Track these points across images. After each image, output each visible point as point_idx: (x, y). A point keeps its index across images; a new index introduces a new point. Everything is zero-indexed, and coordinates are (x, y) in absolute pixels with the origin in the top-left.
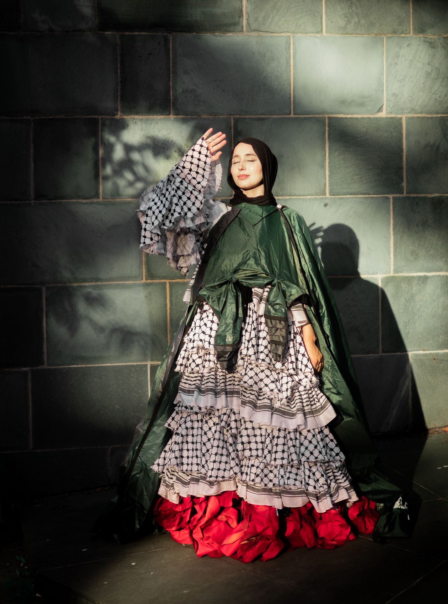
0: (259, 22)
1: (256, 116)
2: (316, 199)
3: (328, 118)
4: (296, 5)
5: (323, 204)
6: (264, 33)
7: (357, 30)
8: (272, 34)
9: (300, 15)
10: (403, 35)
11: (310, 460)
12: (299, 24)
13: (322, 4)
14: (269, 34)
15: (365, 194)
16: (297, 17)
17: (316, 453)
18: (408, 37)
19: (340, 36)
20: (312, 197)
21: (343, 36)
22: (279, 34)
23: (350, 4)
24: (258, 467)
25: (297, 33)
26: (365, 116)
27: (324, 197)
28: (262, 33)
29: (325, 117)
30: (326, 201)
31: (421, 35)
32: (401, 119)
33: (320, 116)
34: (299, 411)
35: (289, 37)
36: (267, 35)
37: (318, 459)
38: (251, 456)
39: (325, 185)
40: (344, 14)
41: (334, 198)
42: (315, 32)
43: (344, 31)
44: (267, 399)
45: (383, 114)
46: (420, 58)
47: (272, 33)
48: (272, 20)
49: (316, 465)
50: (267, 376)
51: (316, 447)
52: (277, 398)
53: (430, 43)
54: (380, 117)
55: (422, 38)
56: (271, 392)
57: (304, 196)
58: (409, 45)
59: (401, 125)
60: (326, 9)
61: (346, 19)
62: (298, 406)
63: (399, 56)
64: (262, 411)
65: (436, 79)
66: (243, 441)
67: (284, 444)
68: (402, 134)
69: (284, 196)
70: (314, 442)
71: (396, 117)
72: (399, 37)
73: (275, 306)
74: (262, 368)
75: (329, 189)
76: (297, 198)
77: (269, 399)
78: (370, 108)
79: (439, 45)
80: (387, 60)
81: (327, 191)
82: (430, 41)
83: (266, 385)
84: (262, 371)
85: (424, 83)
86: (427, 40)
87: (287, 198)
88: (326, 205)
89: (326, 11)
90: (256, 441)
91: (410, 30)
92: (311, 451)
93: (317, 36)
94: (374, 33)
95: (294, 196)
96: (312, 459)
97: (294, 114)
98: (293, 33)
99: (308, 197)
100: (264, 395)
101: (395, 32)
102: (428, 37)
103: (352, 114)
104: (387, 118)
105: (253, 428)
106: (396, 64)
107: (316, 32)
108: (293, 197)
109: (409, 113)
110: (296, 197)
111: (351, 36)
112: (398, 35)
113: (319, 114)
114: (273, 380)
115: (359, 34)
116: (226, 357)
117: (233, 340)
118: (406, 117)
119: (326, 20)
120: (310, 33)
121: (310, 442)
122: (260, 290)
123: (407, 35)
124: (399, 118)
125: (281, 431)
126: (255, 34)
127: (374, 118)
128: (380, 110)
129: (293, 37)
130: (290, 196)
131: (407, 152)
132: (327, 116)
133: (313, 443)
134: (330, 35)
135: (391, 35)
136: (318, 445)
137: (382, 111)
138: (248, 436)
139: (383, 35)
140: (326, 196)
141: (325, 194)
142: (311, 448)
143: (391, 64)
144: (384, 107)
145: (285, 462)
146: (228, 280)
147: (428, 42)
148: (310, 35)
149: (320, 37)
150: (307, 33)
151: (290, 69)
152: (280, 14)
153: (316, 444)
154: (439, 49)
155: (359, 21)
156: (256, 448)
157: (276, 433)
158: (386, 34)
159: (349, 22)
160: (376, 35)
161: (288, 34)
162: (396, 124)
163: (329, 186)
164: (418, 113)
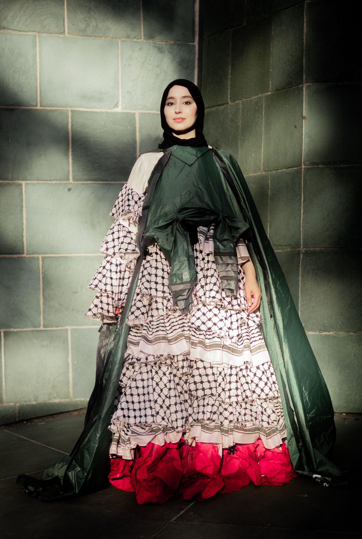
0: (8, 21)
1: (7, 107)
2: (60, 184)
3: (71, 111)
4: (41, 7)
5: (67, 189)
6: (13, 31)
7: (96, 33)
8: (20, 33)
9: (45, 17)
10: (135, 40)
11: (261, 397)
12: (44, 25)
13: (64, 8)
14: (17, 32)
15: (104, 180)
16: (42, 18)
17: (267, 390)
18: (139, 41)
19: (81, 37)
20: (57, 182)
21: (83, 37)
22: (26, 33)
23: (89, 9)
24: (213, 405)
25: (43, 33)
26: (104, 110)
27: (68, 182)
28: (11, 31)
29: (68, 110)
30: (70, 186)
31: (151, 41)
32: (134, 114)
33: (64, 109)
34: (246, 347)
35: (35, 36)
36: (16, 33)
37: (268, 396)
38: (205, 395)
39: (69, 172)
40: (84, 18)
41: (77, 183)
42: (58, 33)
43: (83, 33)
44: (217, 337)
45: (119, 109)
46: (150, 61)
47: (20, 31)
48: (19, 19)
49: (266, 401)
50: (216, 315)
51: (266, 384)
52: (228, 336)
53: (159, 48)
54: (117, 112)
55: (152, 44)
56: (220, 331)
57: (50, 181)
58: (140, 49)
59: (135, 119)
60: (68, 12)
61: (86, 23)
62: (245, 343)
63: (132, 58)
64: (213, 350)
65: (164, 80)
66: (195, 381)
67: (237, 382)
68: (135, 128)
69: (32, 180)
70: (264, 378)
71: (130, 113)
72: (131, 41)
73: (223, 242)
74: (209, 307)
75: (72, 175)
76: (44, 183)
77: (219, 338)
78: (107, 104)
79: (166, 50)
80: (122, 61)
81: (71, 177)
82: (158, 46)
83: (215, 324)
84: (210, 310)
85: (154, 83)
86: (156, 45)
87: (35, 182)
88: (69, 190)
89: (67, 15)
90: (208, 380)
91: (141, 36)
92: (262, 388)
93: (60, 36)
94: (110, 37)
95: (41, 180)
96: (263, 396)
97: (41, 106)
98: (39, 33)
99: (54, 182)
100: (213, 334)
101: (128, 37)
102: (156, 42)
103: (92, 108)
104: (122, 113)
105: (205, 368)
106: (130, 65)
107: (60, 33)
108: (40, 182)
109: (142, 109)
110: (42, 182)
111: (90, 38)
112: (131, 40)
113: (63, 107)
114: (221, 318)
115: (97, 37)
116: (185, 295)
117: (190, 276)
118: (139, 113)
119: (68, 23)
120: (54, 33)
121: (260, 379)
122: (205, 229)
123: (139, 40)
124: (132, 113)
125: (233, 368)
126: (4, 31)
127: (111, 112)
128: (116, 105)
129: (39, 36)
130: (38, 180)
131: (140, 144)
132: (70, 109)
133: (263, 380)
134: (72, 36)
135: (125, 40)
136: (268, 382)
137: (118, 107)
138: (200, 375)
139: (118, 39)
140: (69, 181)
141: (68, 180)
142: (261, 384)
143: (125, 65)
144: (120, 103)
145: (240, 398)
146: (175, 219)
147: (157, 47)
148: (54, 35)
149: (63, 37)
150: (51, 33)
151: (36, 65)
152: (26, 15)
153: (266, 380)
154: (167, 53)
155: (97, 25)
156: (209, 387)
157: (228, 372)
158: (121, 38)
159: (88, 25)
160: (112, 38)
161: (35, 33)
162: (130, 118)
163: (73, 172)
164: (149, 110)
